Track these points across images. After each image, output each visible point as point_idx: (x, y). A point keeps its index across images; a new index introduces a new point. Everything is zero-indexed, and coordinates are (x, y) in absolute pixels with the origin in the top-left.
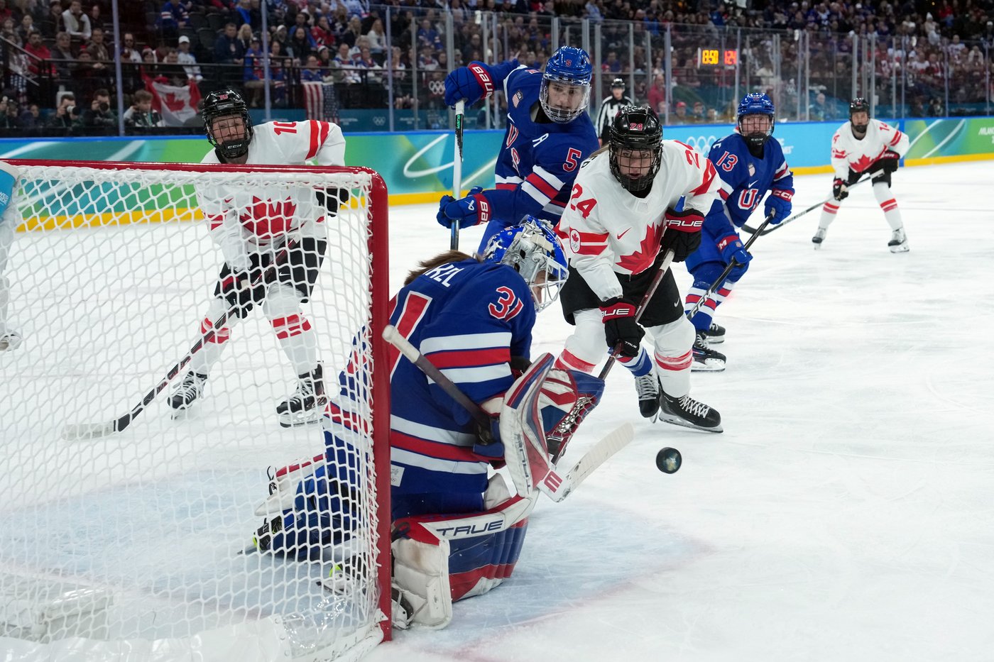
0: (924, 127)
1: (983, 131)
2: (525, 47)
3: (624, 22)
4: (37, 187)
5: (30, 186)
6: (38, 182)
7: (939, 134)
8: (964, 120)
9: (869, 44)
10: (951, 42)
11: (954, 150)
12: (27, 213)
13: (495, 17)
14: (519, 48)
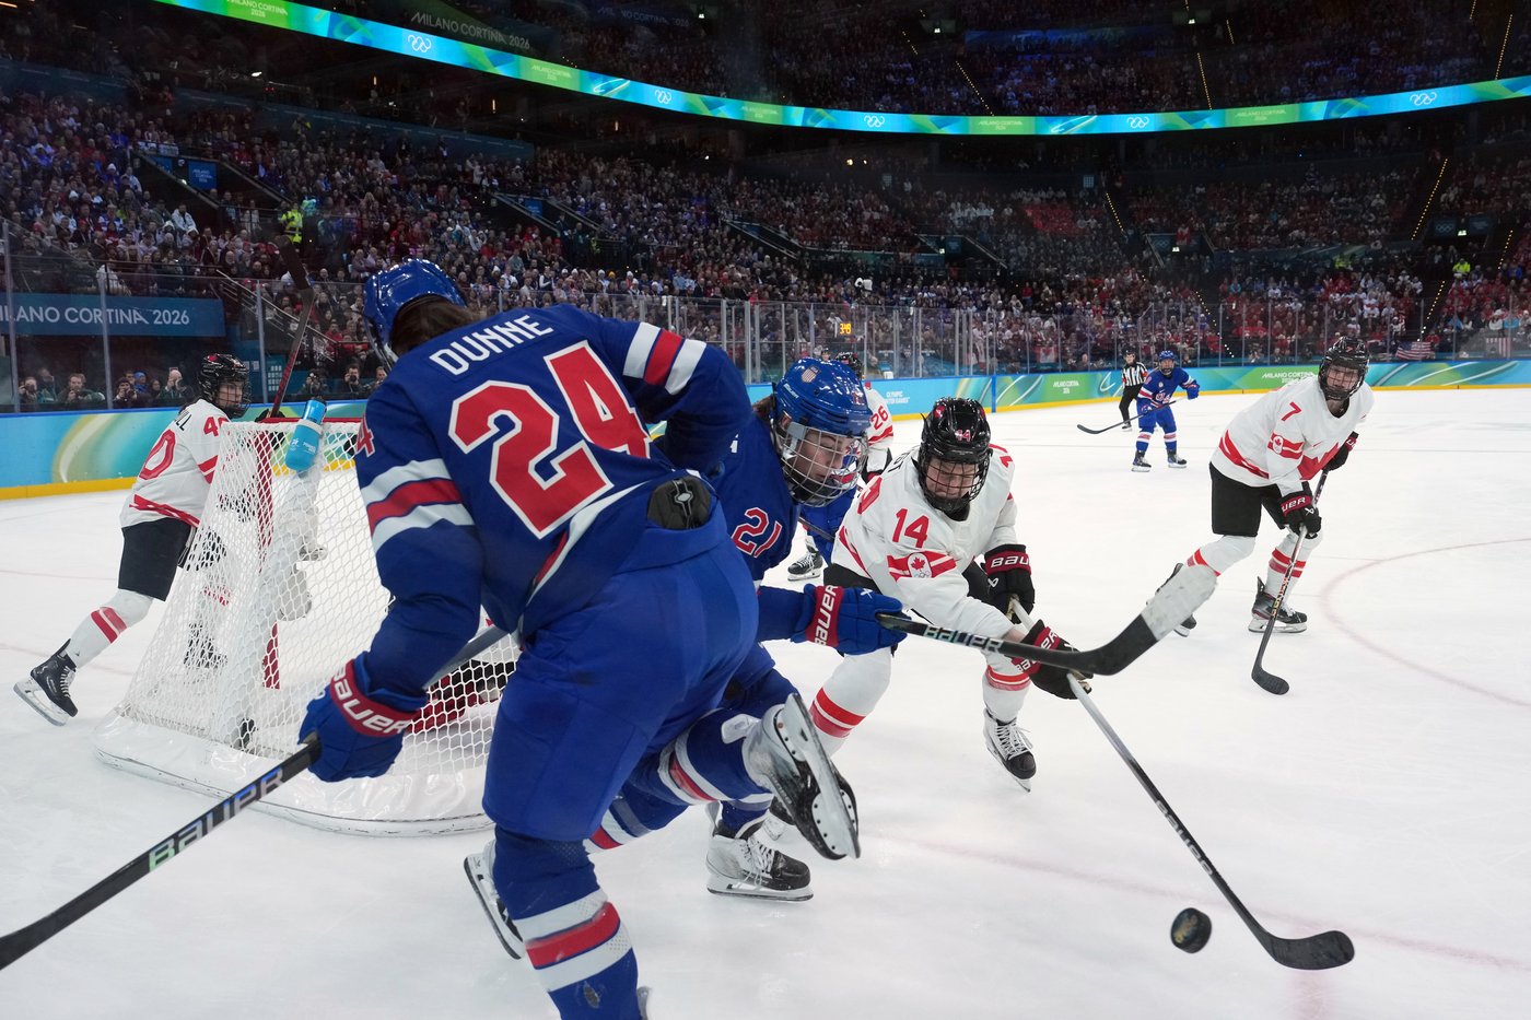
0: (1010, 383)
1: (1056, 384)
2: (700, 324)
3: (777, 303)
4: (337, 438)
5: (332, 438)
6: (338, 434)
7: (1022, 387)
8: (1041, 376)
9: (968, 317)
10: (1031, 317)
11: (1034, 399)
12: (331, 458)
13: (677, 301)
14: (696, 324)
